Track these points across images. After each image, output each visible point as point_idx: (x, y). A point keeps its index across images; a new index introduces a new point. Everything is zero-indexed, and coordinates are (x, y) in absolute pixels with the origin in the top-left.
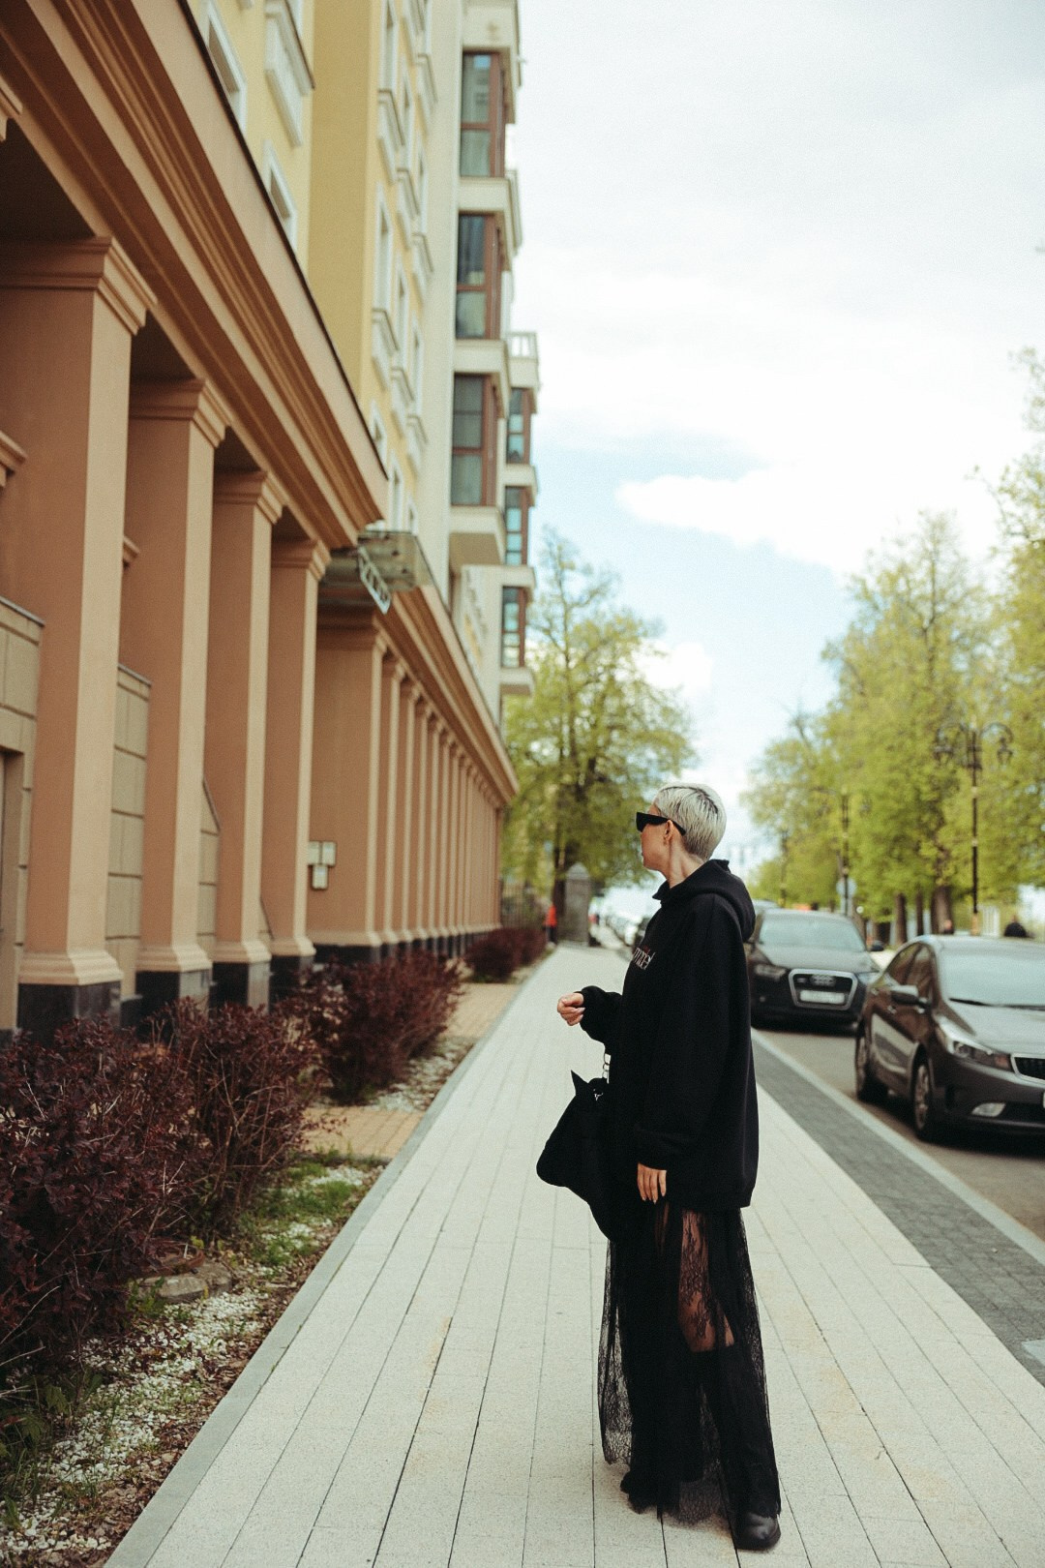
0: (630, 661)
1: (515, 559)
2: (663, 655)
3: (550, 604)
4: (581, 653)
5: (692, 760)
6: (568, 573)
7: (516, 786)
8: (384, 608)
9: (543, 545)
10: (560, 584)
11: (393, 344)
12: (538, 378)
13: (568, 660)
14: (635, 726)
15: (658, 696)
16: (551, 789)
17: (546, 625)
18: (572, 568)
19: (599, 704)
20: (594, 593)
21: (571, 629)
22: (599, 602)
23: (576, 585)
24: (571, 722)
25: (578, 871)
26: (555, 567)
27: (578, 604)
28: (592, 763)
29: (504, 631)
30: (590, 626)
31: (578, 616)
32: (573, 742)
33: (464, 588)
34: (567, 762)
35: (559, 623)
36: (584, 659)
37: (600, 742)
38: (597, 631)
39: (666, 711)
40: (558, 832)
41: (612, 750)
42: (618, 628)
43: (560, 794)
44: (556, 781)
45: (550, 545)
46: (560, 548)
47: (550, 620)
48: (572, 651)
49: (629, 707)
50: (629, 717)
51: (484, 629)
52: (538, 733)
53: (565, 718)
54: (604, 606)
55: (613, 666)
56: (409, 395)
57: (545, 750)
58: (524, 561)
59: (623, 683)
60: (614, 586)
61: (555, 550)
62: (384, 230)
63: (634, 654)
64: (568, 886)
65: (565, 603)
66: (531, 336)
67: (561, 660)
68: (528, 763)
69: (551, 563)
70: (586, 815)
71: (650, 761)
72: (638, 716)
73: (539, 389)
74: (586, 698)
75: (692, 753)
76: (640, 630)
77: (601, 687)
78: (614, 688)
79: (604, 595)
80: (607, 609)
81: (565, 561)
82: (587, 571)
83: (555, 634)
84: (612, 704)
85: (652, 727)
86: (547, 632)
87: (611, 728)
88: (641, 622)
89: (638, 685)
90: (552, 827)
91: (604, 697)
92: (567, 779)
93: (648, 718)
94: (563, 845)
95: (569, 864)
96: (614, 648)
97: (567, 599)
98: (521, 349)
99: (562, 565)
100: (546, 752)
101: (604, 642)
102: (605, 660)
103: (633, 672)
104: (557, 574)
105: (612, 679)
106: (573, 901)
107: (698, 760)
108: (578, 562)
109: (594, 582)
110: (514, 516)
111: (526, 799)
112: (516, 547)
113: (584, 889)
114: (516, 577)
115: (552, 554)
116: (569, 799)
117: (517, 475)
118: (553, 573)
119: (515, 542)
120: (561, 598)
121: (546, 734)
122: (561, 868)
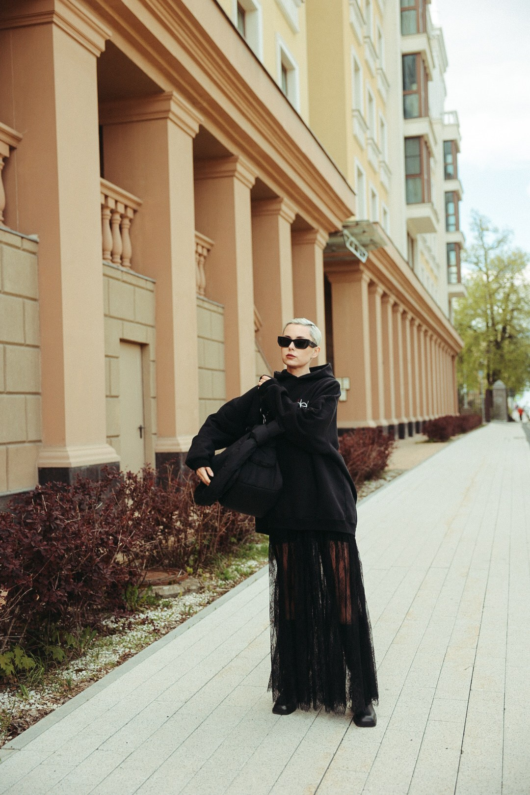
0: (522, 275)
1: (452, 228)
3: (476, 250)
4: (495, 273)
6: (485, 233)
7: (462, 344)
8: (364, 260)
9: (471, 220)
10: (482, 238)
11: (366, 127)
12: (459, 134)
13: (488, 277)
14: (526, 308)
16: (484, 345)
17: (475, 260)
18: (487, 230)
19: (507, 297)
20: (500, 242)
21: (489, 261)
22: (503, 246)
23: (490, 239)
24: (492, 308)
25: (499, 384)
26: (478, 230)
27: (492, 248)
28: (504, 330)
29: (449, 266)
30: (499, 260)
31: (492, 255)
32: (493, 319)
33: (420, 245)
34: (491, 329)
35: (482, 259)
36: (497, 277)
37: (508, 317)
38: (503, 261)
40: (488, 366)
41: (515, 322)
42: (513, 258)
43: (488, 346)
44: (484, 340)
45: (475, 219)
46: (480, 221)
47: (477, 258)
48: (490, 272)
49: (523, 298)
50: (523, 304)
51: (438, 266)
52: (474, 317)
53: (489, 306)
54: (505, 248)
55: (512, 278)
56: (378, 152)
57: (479, 324)
58: (457, 229)
59: (518, 287)
60: (510, 237)
61: (478, 222)
62: (357, 69)
63: (523, 271)
64: (494, 393)
65: (485, 249)
66: (454, 113)
67: (485, 277)
68: (470, 332)
69: (476, 229)
70: (502, 356)
73: (460, 140)
74: (500, 296)
76: (525, 258)
77: (507, 290)
78: (514, 289)
79: (505, 242)
80: (506, 251)
81: (484, 227)
82: (496, 230)
83: (481, 265)
84: (513, 297)
86: (477, 264)
87: (513, 310)
88: (526, 254)
89: (527, 286)
90: (485, 363)
91: (508, 295)
92: (491, 338)
94: (491, 373)
95: (494, 381)
96: (512, 269)
97: (486, 246)
99: (481, 228)
100: (480, 326)
101: (506, 267)
102: (508, 275)
103: (523, 280)
104: (479, 234)
105: (512, 285)
106: (498, 400)
108: (490, 227)
109: (500, 236)
110: (451, 207)
111: (469, 351)
112: (452, 222)
113: (504, 394)
114: (453, 238)
115: (476, 224)
116: (493, 348)
117: (451, 186)
118: (477, 234)
119: (452, 220)
120: (483, 246)
121: (479, 316)
122: (491, 383)
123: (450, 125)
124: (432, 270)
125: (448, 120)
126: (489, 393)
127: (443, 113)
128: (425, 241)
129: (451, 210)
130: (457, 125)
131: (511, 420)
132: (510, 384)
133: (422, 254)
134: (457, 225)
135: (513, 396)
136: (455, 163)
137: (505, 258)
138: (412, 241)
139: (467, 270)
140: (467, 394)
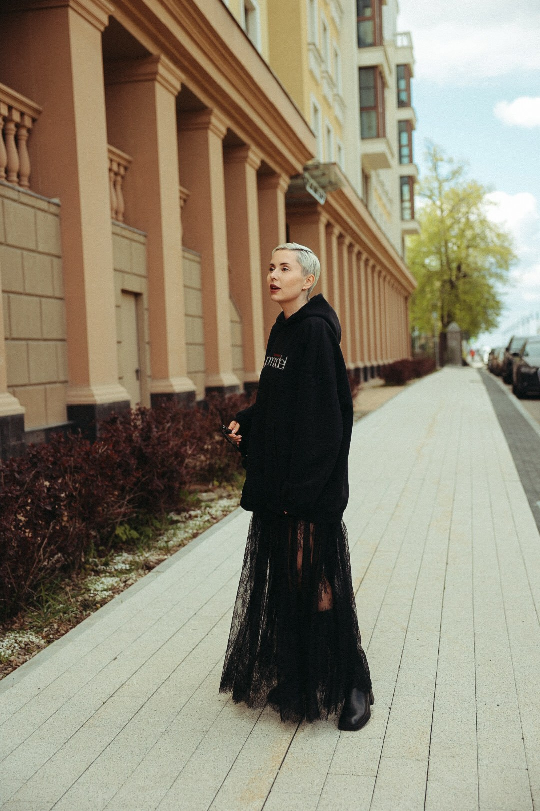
0: (478, 209)
1: (406, 160)
2: (496, 204)
3: (430, 182)
4: (450, 207)
5: (515, 261)
6: (440, 163)
7: (416, 284)
8: (322, 202)
9: (425, 150)
10: (436, 169)
11: (321, 59)
12: (413, 56)
13: (442, 211)
14: (482, 245)
15: (494, 227)
16: (438, 284)
17: (428, 193)
18: (442, 160)
19: (462, 233)
20: (455, 173)
21: (443, 193)
22: (458, 177)
23: (445, 170)
24: (446, 246)
25: (454, 327)
26: (433, 161)
27: (447, 180)
28: (459, 268)
29: (402, 201)
30: (454, 193)
31: (447, 187)
32: (448, 257)
33: (374, 181)
34: (445, 268)
35: (436, 192)
36: (451, 211)
37: (464, 254)
38: (457, 194)
39: (499, 235)
40: (442, 308)
41: (471, 259)
42: (469, 191)
43: (443, 286)
44: (438, 280)
45: (429, 148)
46: (435, 151)
47: (431, 191)
48: (445, 206)
49: (479, 234)
50: (478, 240)
51: (391, 201)
52: (428, 254)
53: (443, 243)
54: (461, 180)
55: (468, 213)
56: (333, 84)
57: (433, 262)
58: (411, 161)
59: (474, 222)
60: (466, 168)
61: (432, 151)
63: (480, 205)
64: (449, 336)
65: (439, 180)
66: (408, 34)
67: (439, 213)
68: (423, 271)
69: (429, 159)
70: (457, 296)
71: (491, 264)
72: (484, 239)
73: (414, 63)
74: (456, 231)
75: (515, 256)
76: (482, 190)
77: (462, 226)
78: (469, 225)
79: (461, 173)
80: (463, 182)
81: (438, 156)
82: (451, 161)
83: (435, 198)
84: (469, 234)
85: (491, 245)
86: (430, 197)
87: (468, 247)
88: (482, 187)
89: (483, 222)
90: (439, 304)
91: (464, 231)
92: (446, 277)
93: (489, 240)
94: (446, 314)
95: (449, 323)
96: (468, 203)
97: (440, 178)
98: (402, 42)
99: (435, 159)
100: (433, 264)
101: (462, 200)
102: (464, 209)
103: (479, 215)
104: (434, 165)
105: (468, 219)
106: (452, 343)
107: (519, 260)
108: (445, 157)
109: (455, 167)
110: (405, 136)
111: (423, 290)
112: (406, 154)
113: (459, 337)
114: (407, 171)
115: (430, 154)
116: (448, 287)
117: (404, 114)
118: (430, 164)
119: (405, 151)
120: (437, 178)
121: (433, 253)
122: (446, 325)
123: (403, 48)
124: (385, 206)
125: (402, 41)
126: (444, 337)
127: (396, 34)
128: (378, 176)
129: (405, 140)
130: (411, 47)
131: (465, 364)
132: (465, 327)
133: (376, 190)
134: (411, 156)
135: (468, 339)
136: (408, 89)
137: (460, 191)
138: (366, 178)
139: (420, 203)
140: (419, 337)
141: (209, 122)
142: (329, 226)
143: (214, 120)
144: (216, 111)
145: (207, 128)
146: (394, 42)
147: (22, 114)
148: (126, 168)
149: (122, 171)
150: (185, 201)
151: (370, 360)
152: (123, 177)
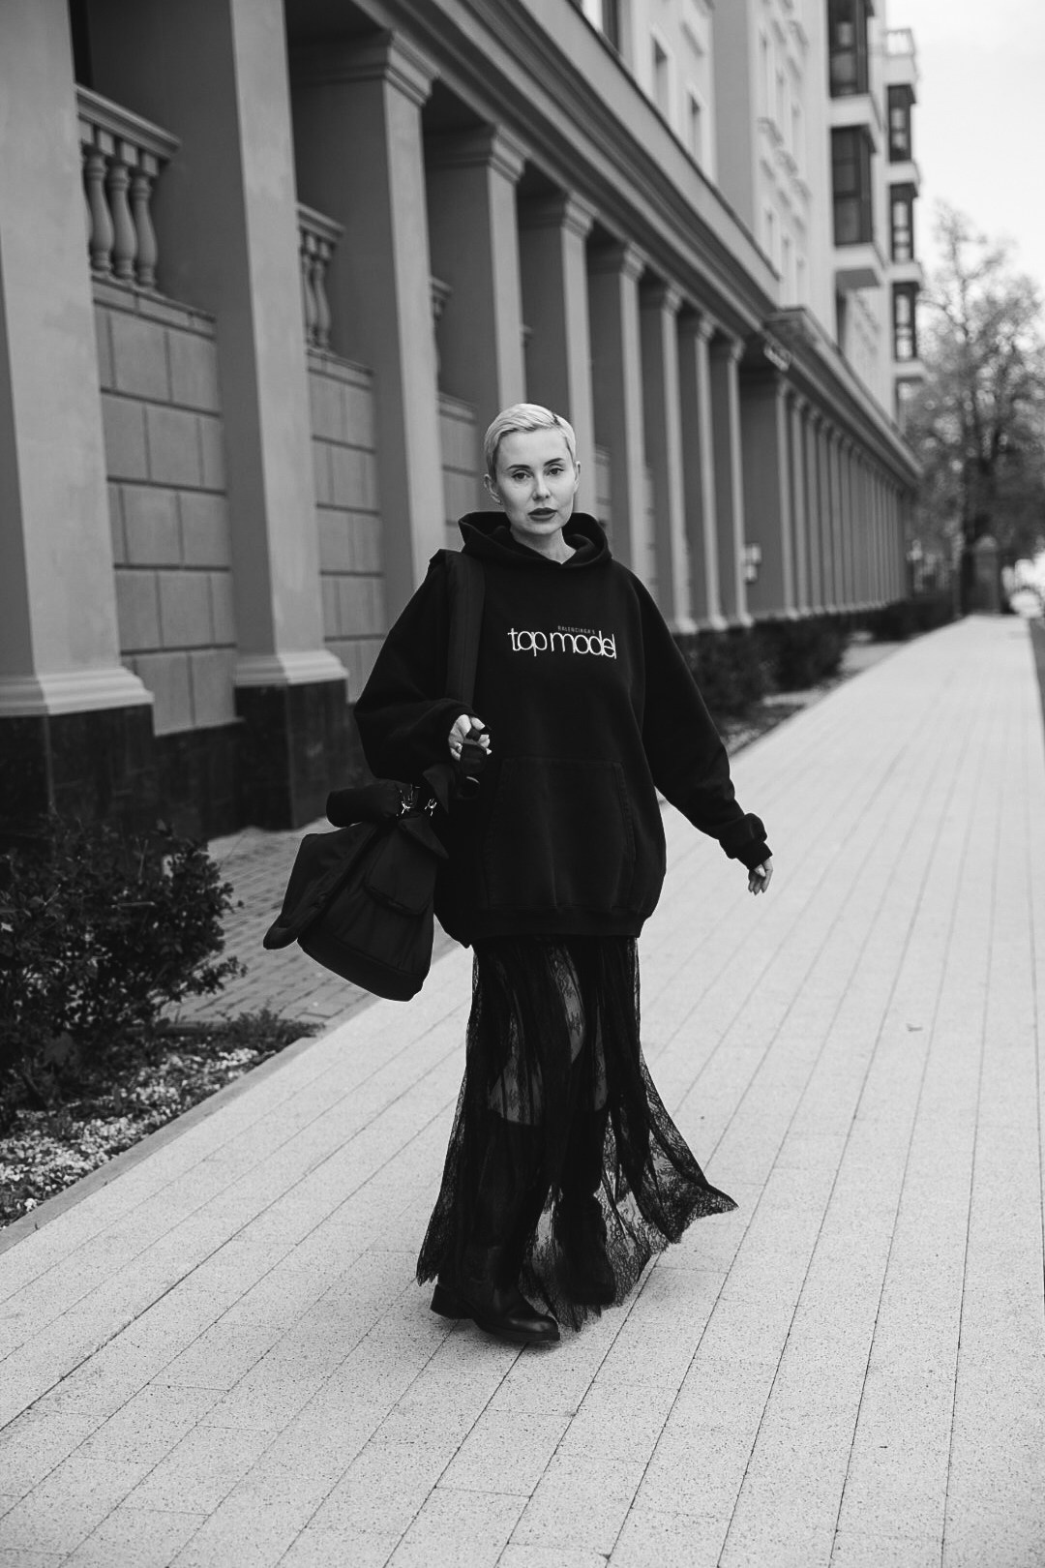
0: (1033, 327)
1: (902, 253)
3: (945, 281)
4: (981, 325)
6: (963, 247)
7: (918, 468)
10: (955, 256)
12: (915, 68)
13: (966, 333)
16: (957, 466)
17: (942, 302)
18: (965, 239)
19: (1003, 373)
20: (991, 263)
21: (969, 302)
22: (996, 270)
23: (971, 257)
24: (974, 398)
25: (987, 543)
26: (948, 242)
27: (976, 276)
28: (997, 436)
30: (990, 301)
31: (976, 289)
32: (976, 417)
33: (853, 309)
34: (970, 436)
35: (956, 296)
36: (983, 332)
37: (1005, 412)
38: (996, 303)
40: (966, 508)
41: (1017, 420)
42: (1015, 294)
43: (966, 469)
44: (958, 457)
45: (942, 221)
46: (954, 222)
48: (970, 325)
49: (1032, 374)
50: (1032, 385)
51: (876, 328)
52: (937, 413)
53: (967, 393)
54: (1001, 273)
55: (1013, 335)
57: (949, 428)
58: (911, 255)
59: (1025, 352)
60: (1010, 254)
61: (948, 226)
62: (765, 44)
63: (1035, 320)
64: (978, 560)
65: (961, 277)
66: (908, 32)
67: (960, 335)
68: (930, 443)
69: (943, 239)
70: (992, 488)
74: (991, 368)
77: (1002, 359)
78: (1016, 357)
79: (1000, 264)
80: (1005, 278)
81: (960, 234)
82: (983, 241)
83: (951, 309)
84: (1015, 373)
86: (943, 307)
87: (1013, 398)
90: (961, 501)
91: (1006, 369)
92: (972, 453)
94: (971, 520)
95: (978, 536)
96: (1014, 317)
97: (964, 272)
98: (897, 47)
99: (955, 236)
101: (1003, 313)
102: (1005, 328)
103: (1036, 338)
104: (951, 248)
105: (1014, 347)
106: (984, 573)
108: (972, 233)
109: (989, 251)
110: (901, 210)
111: (930, 478)
112: (904, 244)
113: (994, 561)
114: (903, 273)
115: (945, 229)
116: (975, 474)
117: (900, 173)
118: (945, 247)
119: (902, 237)
120: (957, 273)
121: (949, 410)
122: (971, 540)
123: (900, 56)
124: (865, 339)
125: (897, 44)
126: (968, 560)
127: (885, 33)
128: (862, 303)
129: (901, 220)
130: (912, 55)
131: (1007, 610)
132: (1007, 542)
133: (858, 326)
134: (910, 245)
135: (1012, 564)
136: (907, 129)
137: (1001, 294)
138: (841, 304)
139: (925, 317)
140: (922, 562)
141: (490, 152)
142: (790, 398)
143: (498, 148)
144: (503, 130)
145: (485, 163)
146: (883, 47)
147: (141, 151)
148: (332, 246)
149: (325, 252)
150: (443, 305)
151: (823, 603)
152: (326, 264)
